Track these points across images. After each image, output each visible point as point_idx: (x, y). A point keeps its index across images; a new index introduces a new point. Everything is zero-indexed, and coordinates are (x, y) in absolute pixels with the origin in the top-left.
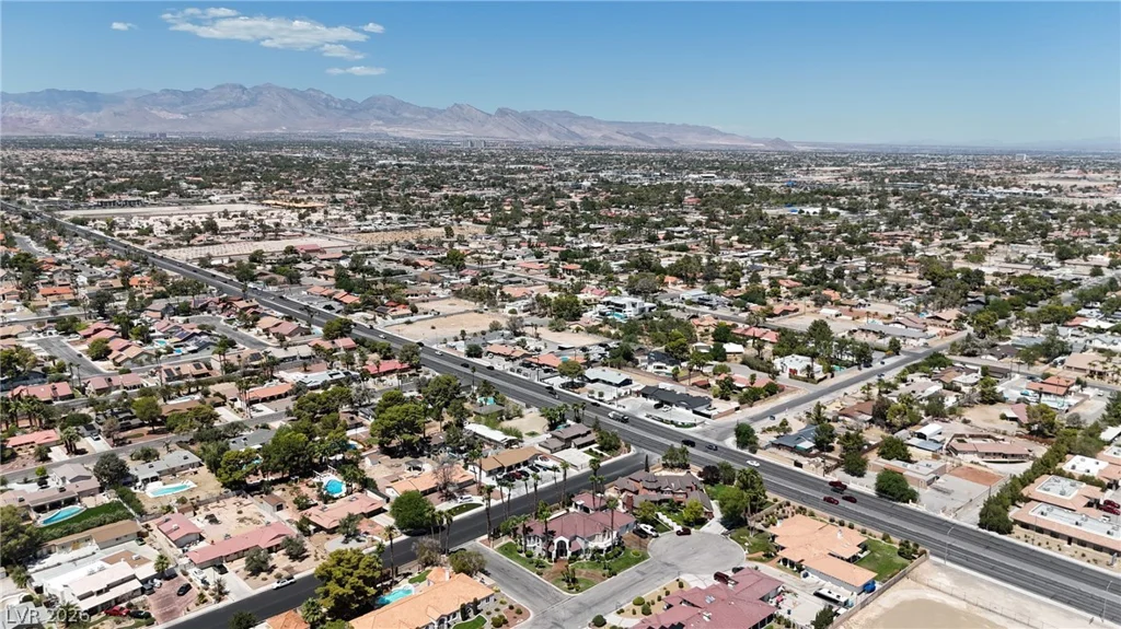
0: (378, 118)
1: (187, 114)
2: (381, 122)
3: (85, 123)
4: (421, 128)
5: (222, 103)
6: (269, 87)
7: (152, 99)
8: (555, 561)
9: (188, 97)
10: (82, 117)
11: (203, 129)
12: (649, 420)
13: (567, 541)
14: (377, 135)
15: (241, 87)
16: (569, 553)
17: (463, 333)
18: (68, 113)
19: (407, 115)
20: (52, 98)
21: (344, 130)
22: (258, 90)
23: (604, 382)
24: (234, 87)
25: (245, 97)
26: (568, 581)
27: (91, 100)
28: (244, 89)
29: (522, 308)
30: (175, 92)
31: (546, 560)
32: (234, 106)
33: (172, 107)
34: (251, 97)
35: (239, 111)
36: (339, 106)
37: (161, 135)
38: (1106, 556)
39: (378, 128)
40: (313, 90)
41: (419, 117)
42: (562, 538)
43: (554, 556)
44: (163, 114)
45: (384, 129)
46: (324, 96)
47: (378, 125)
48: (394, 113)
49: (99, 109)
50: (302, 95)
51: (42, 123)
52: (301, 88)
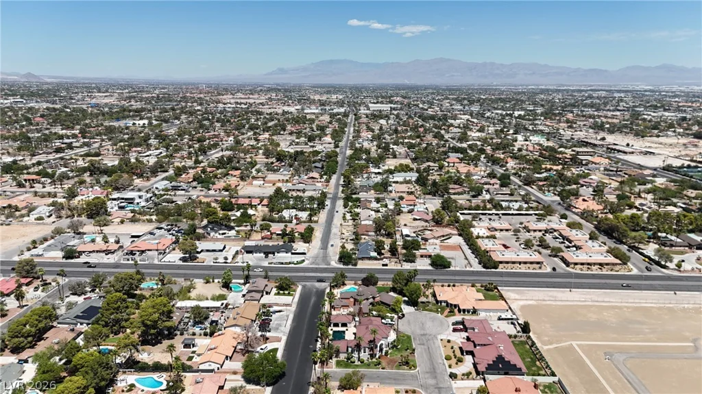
12: (273, 265)
17: (34, 242)
23: (208, 251)
29: (47, 214)
38: (535, 266)
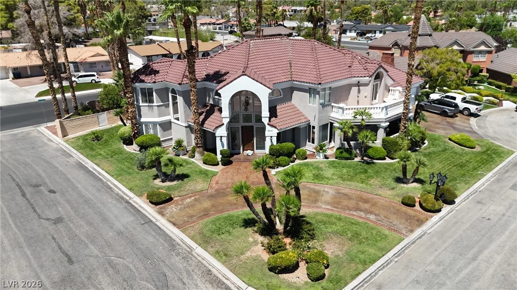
8: (227, 161)
13: (263, 94)
16: (271, 133)
26: (268, 230)
31: (198, 160)
42: (244, 84)
43: (221, 145)
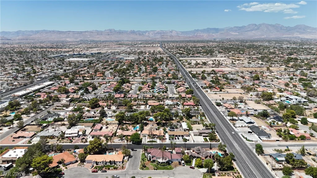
0: (298, 32)
1: (239, 33)
2: (299, 33)
3: (213, 36)
4: (313, 35)
5: (249, 29)
6: (264, 24)
7: (231, 29)
9: (240, 28)
10: (214, 35)
11: (241, 37)
12: (240, 136)
14: (296, 38)
15: (255, 24)
17: (223, 99)
18: (211, 34)
19: (309, 31)
20: (208, 30)
21: (284, 36)
22: (260, 25)
23: (244, 121)
24: (253, 25)
25: (256, 27)
27: (217, 30)
28: (256, 25)
29: (255, 95)
30: (237, 27)
32: (252, 30)
33: (236, 31)
34: (257, 27)
35: (253, 32)
36: (285, 28)
37: (229, 39)
39: (297, 35)
40: (278, 24)
41: (314, 31)
44: (233, 33)
45: (299, 35)
46: (281, 26)
47: (297, 34)
48: (304, 30)
49: (218, 32)
50: (273, 26)
51: (204, 36)
52: (274, 24)
